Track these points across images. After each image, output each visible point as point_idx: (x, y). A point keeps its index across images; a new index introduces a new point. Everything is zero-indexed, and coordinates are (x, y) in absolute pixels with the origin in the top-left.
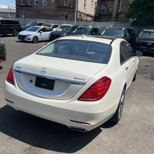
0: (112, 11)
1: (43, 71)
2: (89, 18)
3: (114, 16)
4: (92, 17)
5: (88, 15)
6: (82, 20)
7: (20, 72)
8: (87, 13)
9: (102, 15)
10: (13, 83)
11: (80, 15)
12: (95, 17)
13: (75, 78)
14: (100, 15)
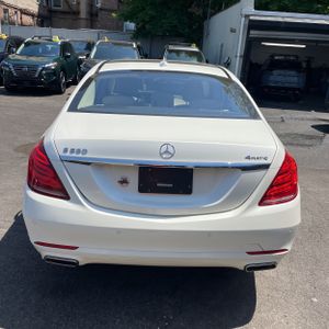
0: (78, 3)
1: (167, 152)
2: (27, 20)
3: (83, 14)
4: (33, 15)
5: (24, 12)
6: (13, 23)
7: (89, 164)
8: (21, 6)
9: (56, 12)
10: (66, 197)
11: (6, 11)
12: (39, 16)
13: (248, 158)
14: (50, 11)
